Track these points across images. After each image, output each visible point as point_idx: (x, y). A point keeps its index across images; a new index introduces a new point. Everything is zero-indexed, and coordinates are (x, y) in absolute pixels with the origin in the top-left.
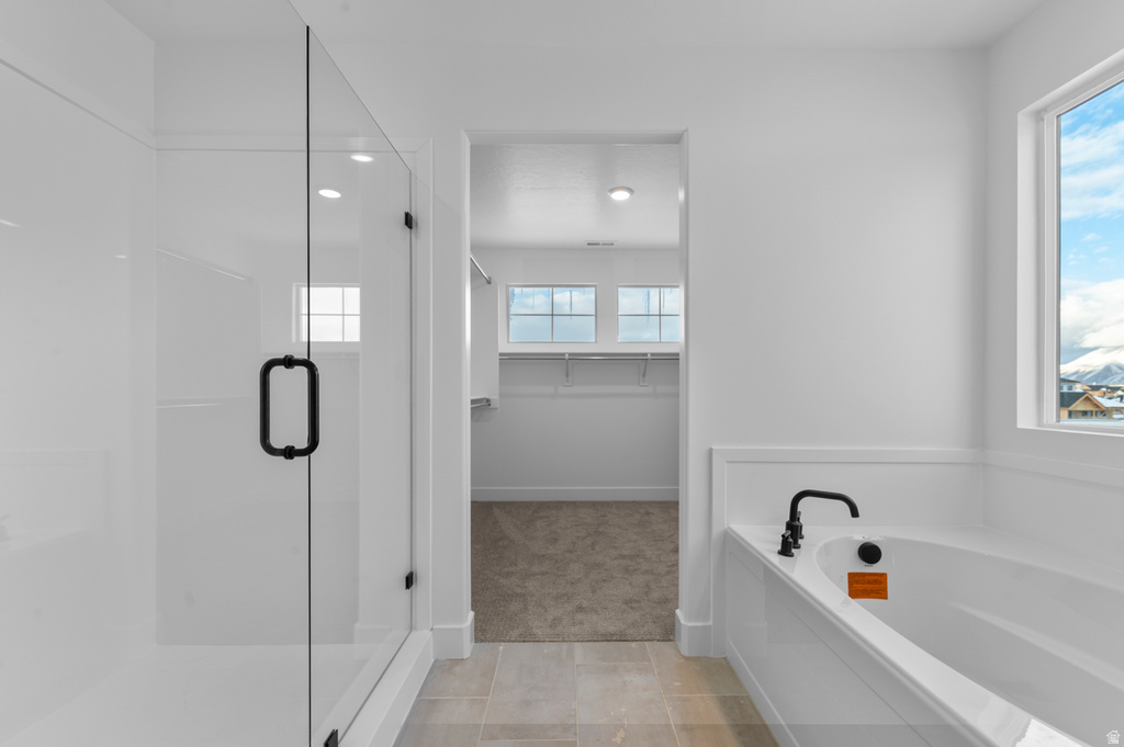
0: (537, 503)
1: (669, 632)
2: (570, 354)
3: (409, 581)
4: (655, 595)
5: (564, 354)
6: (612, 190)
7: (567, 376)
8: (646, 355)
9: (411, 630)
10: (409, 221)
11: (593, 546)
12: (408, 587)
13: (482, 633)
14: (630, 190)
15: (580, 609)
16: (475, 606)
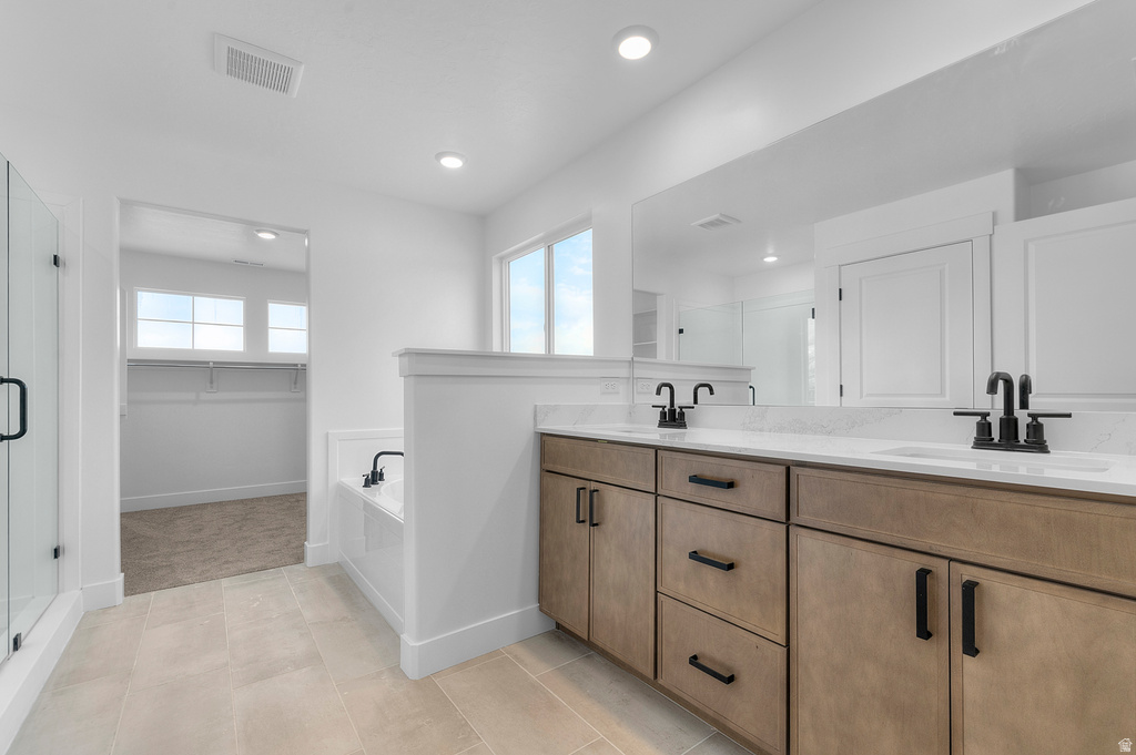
0: (174, 508)
1: (300, 559)
2: (214, 363)
3: (56, 553)
4: (294, 545)
5: (208, 363)
6: (259, 231)
7: (211, 383)
8: (296, 365)
9: (58, 593)
10: (56, 261)
11: (240, 528)
12: (56, 557)
13: (130, 589)
14: (275, 234)
15: (227, 562)
16: (124, 568)
